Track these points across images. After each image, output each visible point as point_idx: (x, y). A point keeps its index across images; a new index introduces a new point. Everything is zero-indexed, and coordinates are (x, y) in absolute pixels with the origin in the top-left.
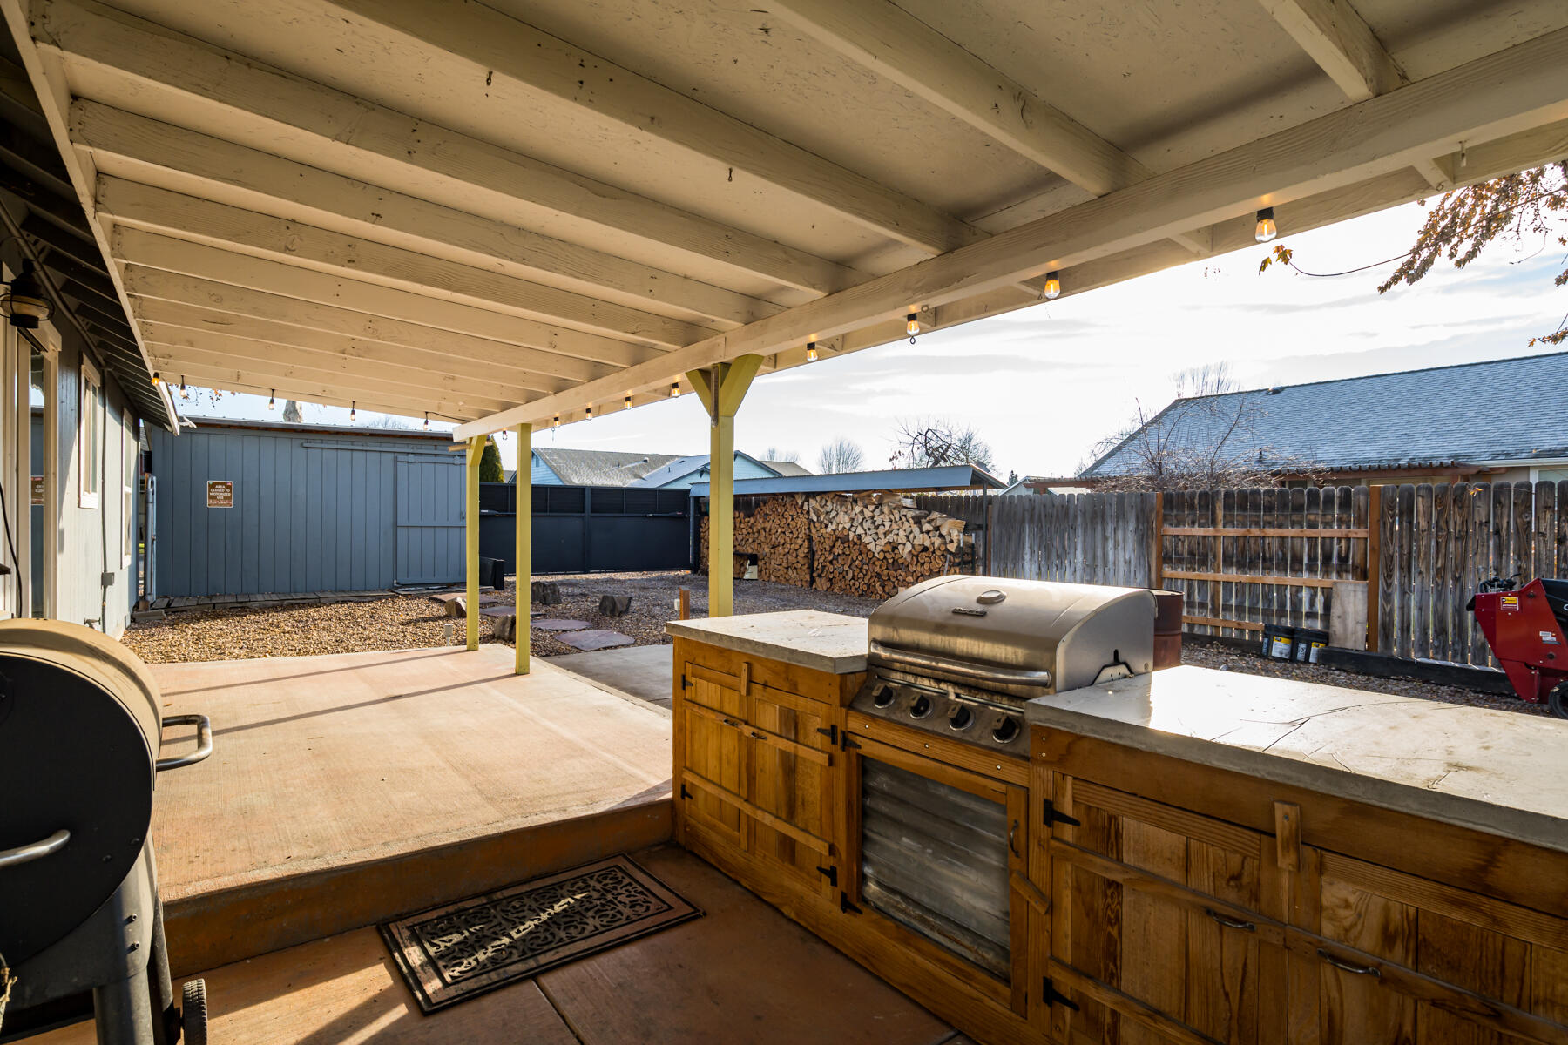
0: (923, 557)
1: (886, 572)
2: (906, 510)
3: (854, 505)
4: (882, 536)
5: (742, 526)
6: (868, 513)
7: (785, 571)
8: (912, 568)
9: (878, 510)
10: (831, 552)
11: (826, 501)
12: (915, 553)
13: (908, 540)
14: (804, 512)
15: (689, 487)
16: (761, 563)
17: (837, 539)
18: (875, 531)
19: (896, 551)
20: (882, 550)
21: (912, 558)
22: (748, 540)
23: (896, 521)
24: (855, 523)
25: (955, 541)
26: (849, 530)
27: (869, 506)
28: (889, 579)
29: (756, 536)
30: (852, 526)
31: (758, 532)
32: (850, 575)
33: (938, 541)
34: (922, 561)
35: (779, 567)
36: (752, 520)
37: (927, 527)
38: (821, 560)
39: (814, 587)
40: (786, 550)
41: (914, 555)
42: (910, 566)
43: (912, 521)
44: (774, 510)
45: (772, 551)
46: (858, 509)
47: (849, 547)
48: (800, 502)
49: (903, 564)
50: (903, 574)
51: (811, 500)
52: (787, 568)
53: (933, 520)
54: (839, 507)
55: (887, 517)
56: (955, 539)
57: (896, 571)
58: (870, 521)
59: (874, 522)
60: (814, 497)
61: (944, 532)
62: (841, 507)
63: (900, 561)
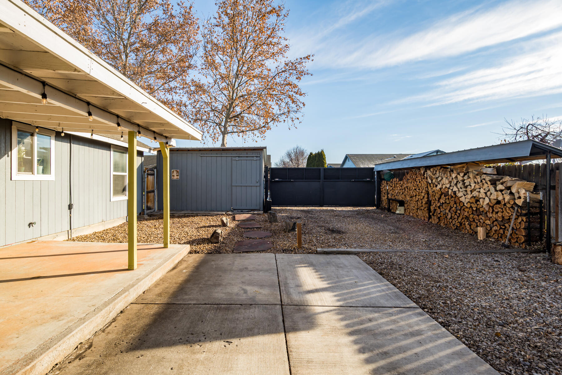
0: (498, 208)
1: (471, 216)
2: (485, 175)
3: (451, 173)
4: (469, 193)
5: (398, 185)
6: (460, 178)
7: (416, 210)
8: (490, 215)
9: (466, 176)
10: (439, 201)
11: (436, 171)
12: (491, 205)
13: (487, 196)
14: (425, 178)
15: (374, 166)
16: (406, 205)
17: (442, 194)
18: (465, 189)
19: (478, 203)
20: (469, 202)
21: (489, 209)
22: (400, 193)
23: (478, 183)
24: (452, 184)
25: (522, 197)
26: (449, 188)
27: (460, 174)
28: (474, 221)
29: (404, 191)
30: (450, 186)
31: (405, 189)
32: (449, 216)
33: (507, 197)
34: (497, 211)
35: (414, 208)
36: (402, 183)
37: (500, 187)
38: (434, 206)
39: (430, 221)
40: (417, 199)
41: (490, 206)
42: (488, 213)
43: (489, 183)
44: (411, 177)
45: (411, 199)
46: (454, 175)
47: (448, 199)
48: (422, 172)
49: (483, 211)
50: (483, 218)
51: (428, 171)
52: (417, 209)
53: (505, 182)
54: (443, 174)
55: (472, 180)
56: (522, 196)
57: (478, 216)
58: (461, 183)
59: (464, 184)
60: (430, 169)
61: (514, 190)
62: (444, 175)
63: (481, 210)
